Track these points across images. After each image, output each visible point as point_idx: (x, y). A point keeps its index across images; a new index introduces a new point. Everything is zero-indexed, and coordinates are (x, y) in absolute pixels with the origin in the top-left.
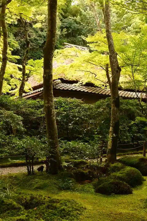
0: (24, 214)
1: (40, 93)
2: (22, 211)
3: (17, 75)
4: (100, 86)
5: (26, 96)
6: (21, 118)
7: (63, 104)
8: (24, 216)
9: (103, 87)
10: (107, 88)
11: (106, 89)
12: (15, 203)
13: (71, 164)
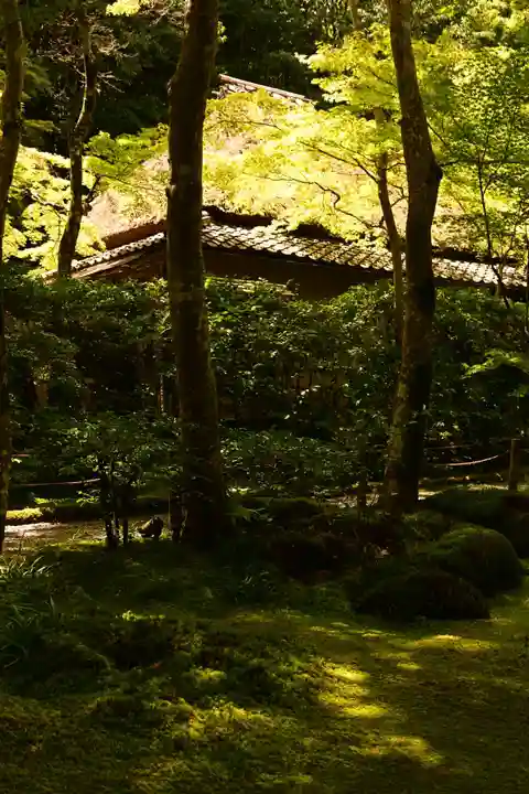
0: (118, 686)
1: (133, 257)
2: (108, 674)
3: (49, 191)
4: (348, 237)
5: (82, 268)
6: (73, 348)
7: (222, 299)
8: (118, 690)
9: (363, 244)
10: (373, 246)
11: (373, 249)
12: (80, 646)
13: (262, 512)
